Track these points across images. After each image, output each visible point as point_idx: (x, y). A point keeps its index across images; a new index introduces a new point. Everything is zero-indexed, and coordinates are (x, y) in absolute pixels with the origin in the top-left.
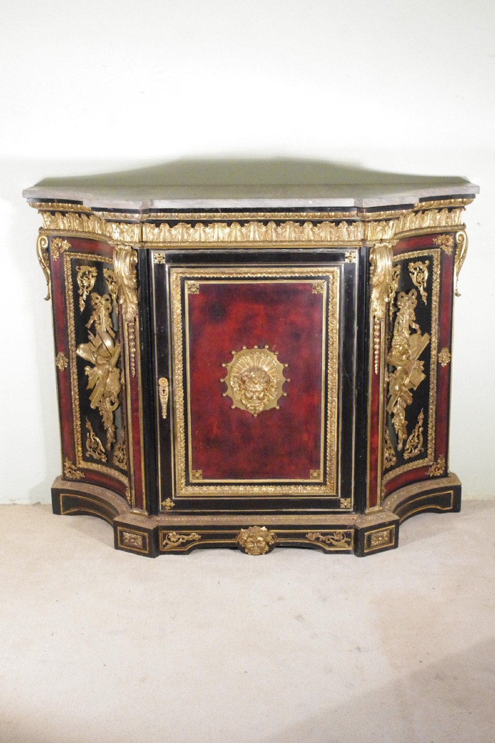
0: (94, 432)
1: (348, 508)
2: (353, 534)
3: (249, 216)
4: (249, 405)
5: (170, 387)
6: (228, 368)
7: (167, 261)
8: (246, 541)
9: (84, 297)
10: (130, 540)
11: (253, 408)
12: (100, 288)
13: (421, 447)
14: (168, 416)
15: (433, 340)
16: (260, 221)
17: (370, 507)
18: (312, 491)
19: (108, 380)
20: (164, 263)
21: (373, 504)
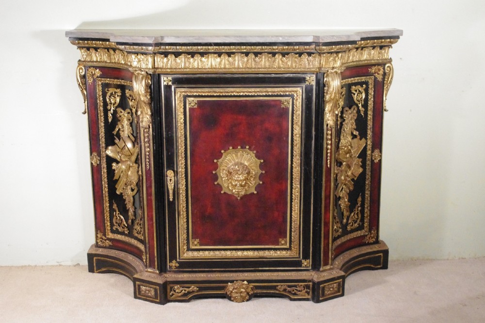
0: (119, 211)
1: (308, 267)
2: (311, 286)
3: (235, 49)
4: (234, 191)
5: (176, 177)
6: (218, 163)
7: (173, 83)
8: (232, 292)
9: (112, 111)
10: (145, 292)
11: (236, 193)
12: (123, 104)
13: (360, 222)
14: (174, 199)
15: (369, 143)
16: (243, 53)
17: (324, 266)
18: (281, 254)
19: (129, 173)
20: (171, 84)
21: (326, 264)
